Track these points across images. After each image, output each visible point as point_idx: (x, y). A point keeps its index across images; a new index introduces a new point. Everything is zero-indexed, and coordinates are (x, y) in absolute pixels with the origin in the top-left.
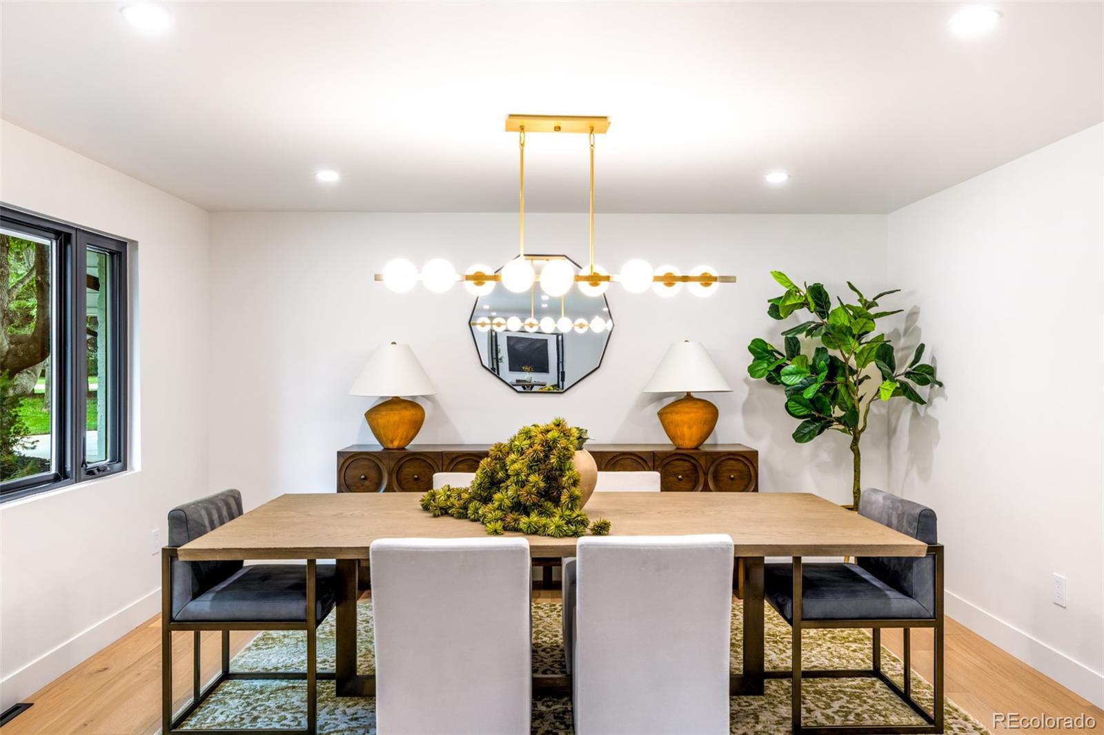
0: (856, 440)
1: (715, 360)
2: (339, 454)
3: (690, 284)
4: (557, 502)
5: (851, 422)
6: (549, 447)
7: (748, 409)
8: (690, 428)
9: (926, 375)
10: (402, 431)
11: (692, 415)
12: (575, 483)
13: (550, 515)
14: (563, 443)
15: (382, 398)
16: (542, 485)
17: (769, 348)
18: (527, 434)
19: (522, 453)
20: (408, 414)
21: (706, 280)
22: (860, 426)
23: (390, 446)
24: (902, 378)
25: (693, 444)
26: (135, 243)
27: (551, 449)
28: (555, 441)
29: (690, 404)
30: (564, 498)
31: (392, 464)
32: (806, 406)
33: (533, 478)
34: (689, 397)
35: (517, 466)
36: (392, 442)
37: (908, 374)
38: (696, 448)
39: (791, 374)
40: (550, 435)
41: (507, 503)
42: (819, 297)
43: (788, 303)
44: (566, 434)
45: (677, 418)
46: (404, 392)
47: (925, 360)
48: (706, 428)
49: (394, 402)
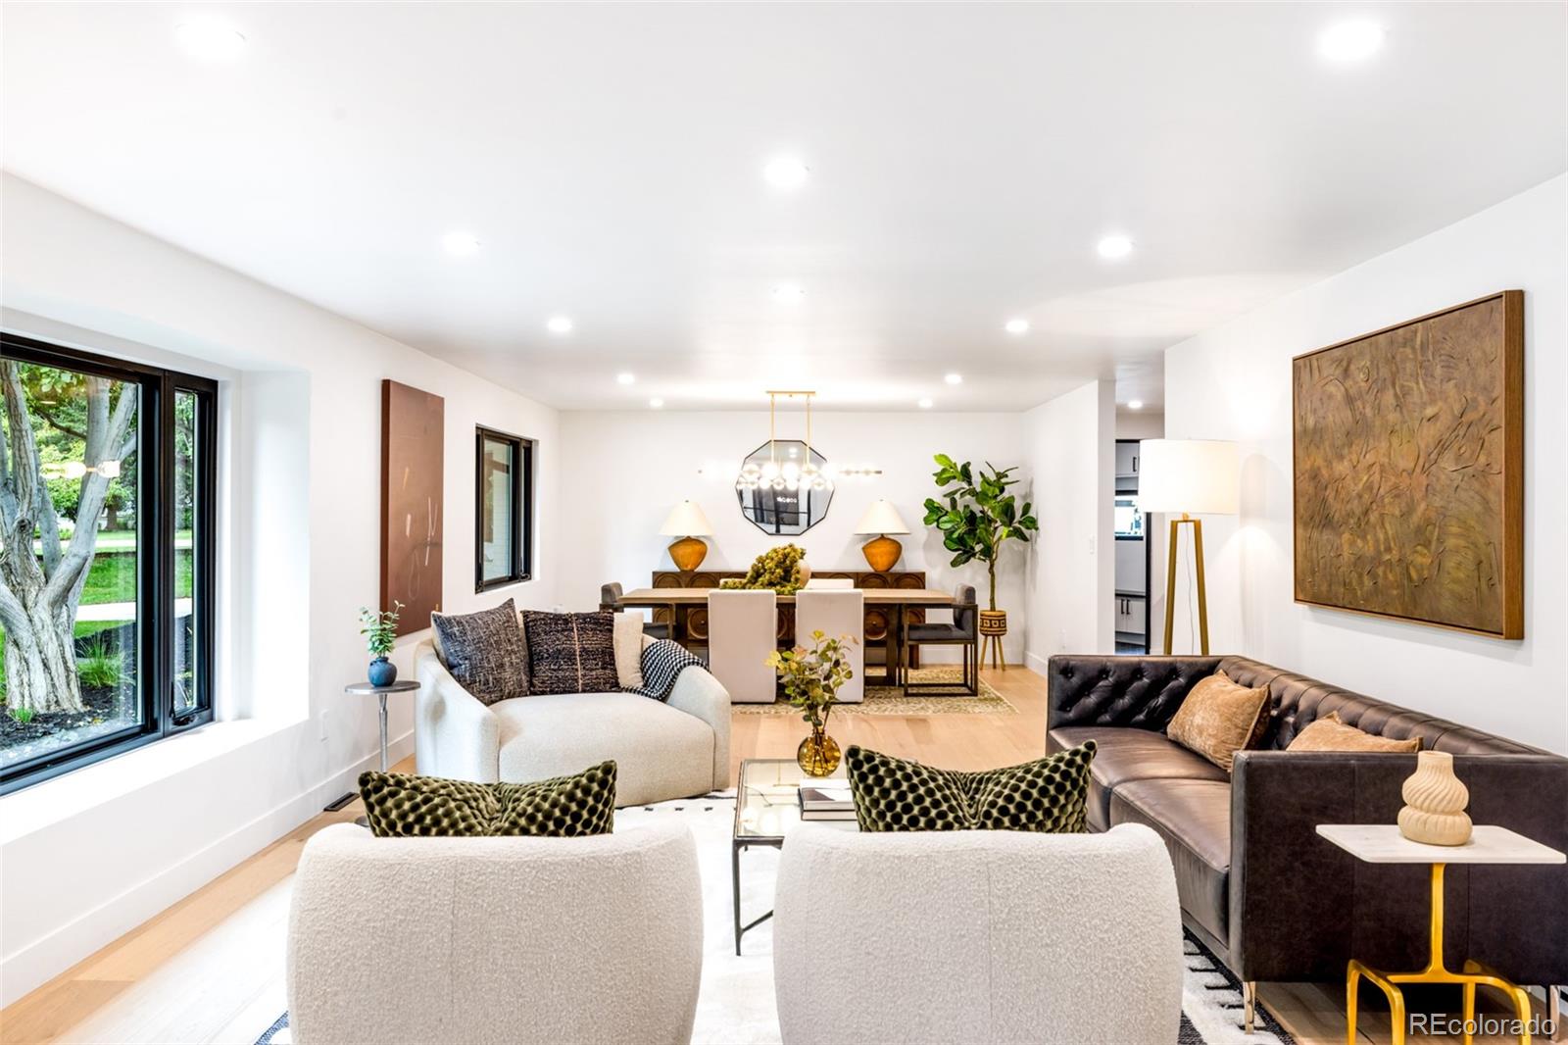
0: (992, 566)
1: (899, 512)
2: (654, 573)
3: (860, 475)
4: (789, 581)
5: (988, 553)
6: (786, 556)
7: (927, 546)
8: (881, 557)
9: (1032, 523)
10: (693, 560)
11: (882, 549)
12: (798, 572)
13: (785, 586)
14: (792, 554)
15: (677, 537)
16: (782, 574)
17: (936, 505)
18: (775, 551)
19: (772, 559)
20: (697, 548)
21: (867, 473)
22: (994, 557)
23: (685, 569)
24: (1017, 525)
25: (885, 568)
26: (537, 441)
27: (786, 557)
28: (789, 554)
29: (882, 542)
30: (792, 580)
31: (688, 579)
32: (956, 543)
33: (778, 571)
34: (883, 537)
35: (770, 565)
36: (687, 566)
37: (1020, 522)
38: (887, 570)
39: (946, 522)
40: (786, 551)
41: (766, 582)
42: (966, 473)
43: (944, 476)
44: (795, 550)
45: (874, 551)
46: (693, 534)
47: (1032, 514)
48: (892, 558)
49: (688, 540)
